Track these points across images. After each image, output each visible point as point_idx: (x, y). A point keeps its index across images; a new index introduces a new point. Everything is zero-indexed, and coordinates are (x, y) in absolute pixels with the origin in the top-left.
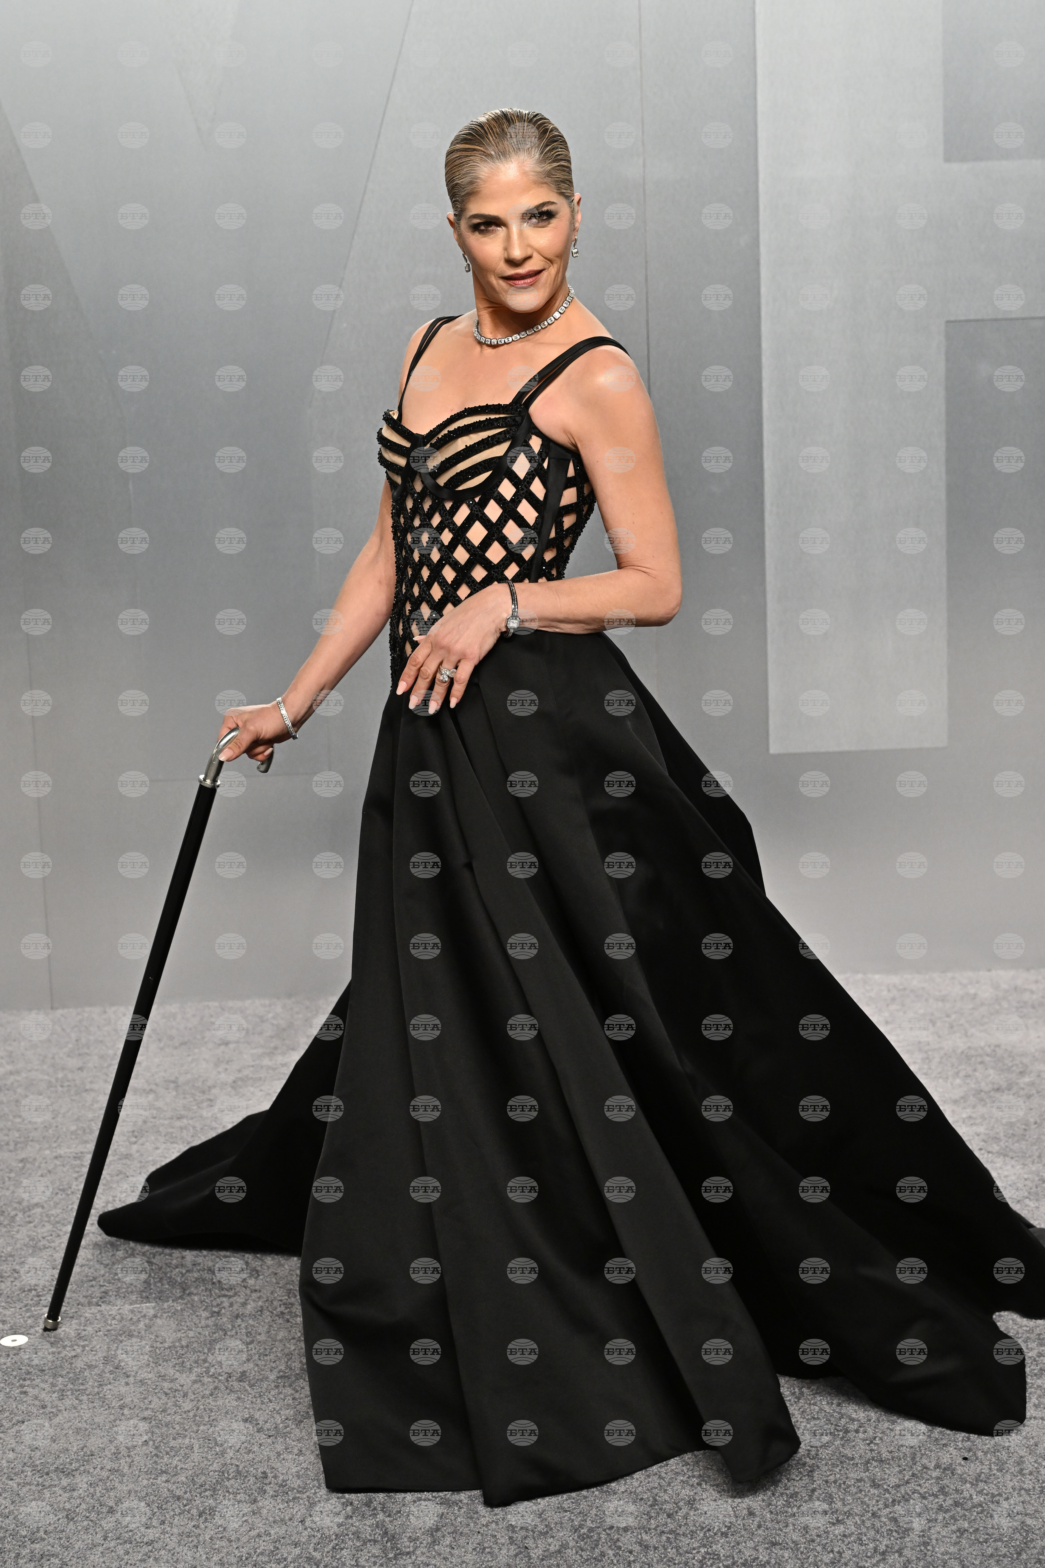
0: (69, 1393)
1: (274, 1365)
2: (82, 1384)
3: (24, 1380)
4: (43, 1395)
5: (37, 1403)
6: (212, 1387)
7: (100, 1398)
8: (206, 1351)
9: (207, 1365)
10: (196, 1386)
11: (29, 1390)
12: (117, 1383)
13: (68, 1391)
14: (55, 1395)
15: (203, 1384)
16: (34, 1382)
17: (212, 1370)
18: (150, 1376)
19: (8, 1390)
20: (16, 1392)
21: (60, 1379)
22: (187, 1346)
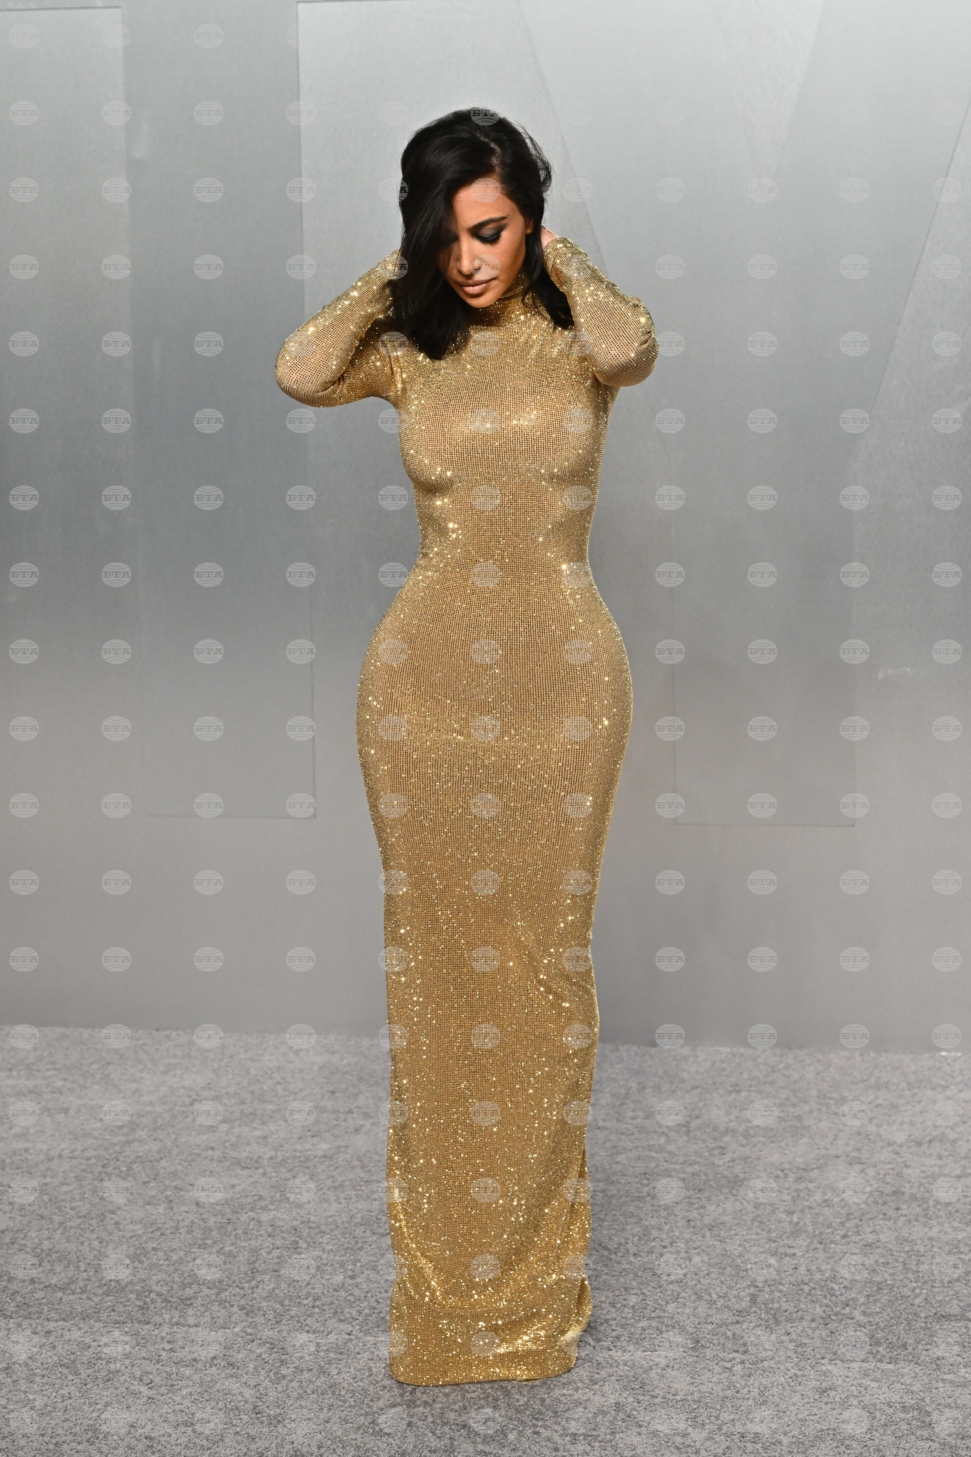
0: (581, 1438)
1: (787, 1429)
2: (594, 1430)
3: (537, 1420)
4: (556, 1438)
5: (549, 1444)
6: (724, 1446)
7: (612, 1446)
8: (718, 1407)
9: (719, 1422)
10: (708, 1443)
11: (542, 1430)
12: (629, 1432)
13: (581, 1435)
14: (568, 1438)
15: (716, 1442)
16: (547, 1423)
17: (725, 1428)
18: (662, 1429)
19: (521, 1428)
20: (529, 1432)
21: (573, 1422)
22: (699, 1401)
